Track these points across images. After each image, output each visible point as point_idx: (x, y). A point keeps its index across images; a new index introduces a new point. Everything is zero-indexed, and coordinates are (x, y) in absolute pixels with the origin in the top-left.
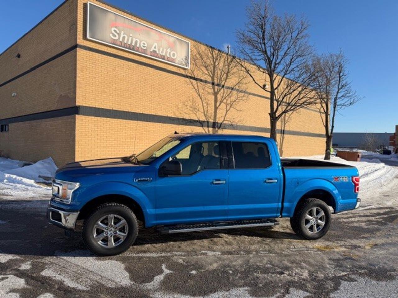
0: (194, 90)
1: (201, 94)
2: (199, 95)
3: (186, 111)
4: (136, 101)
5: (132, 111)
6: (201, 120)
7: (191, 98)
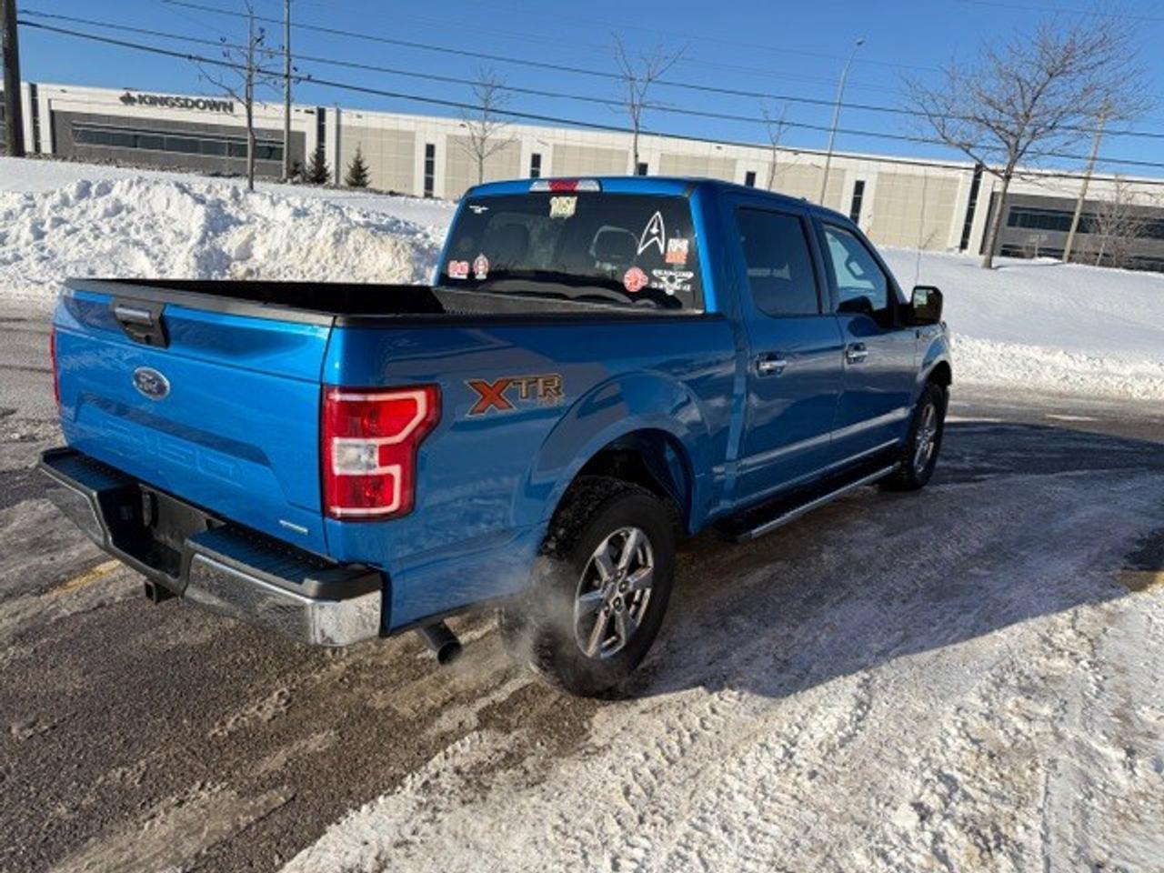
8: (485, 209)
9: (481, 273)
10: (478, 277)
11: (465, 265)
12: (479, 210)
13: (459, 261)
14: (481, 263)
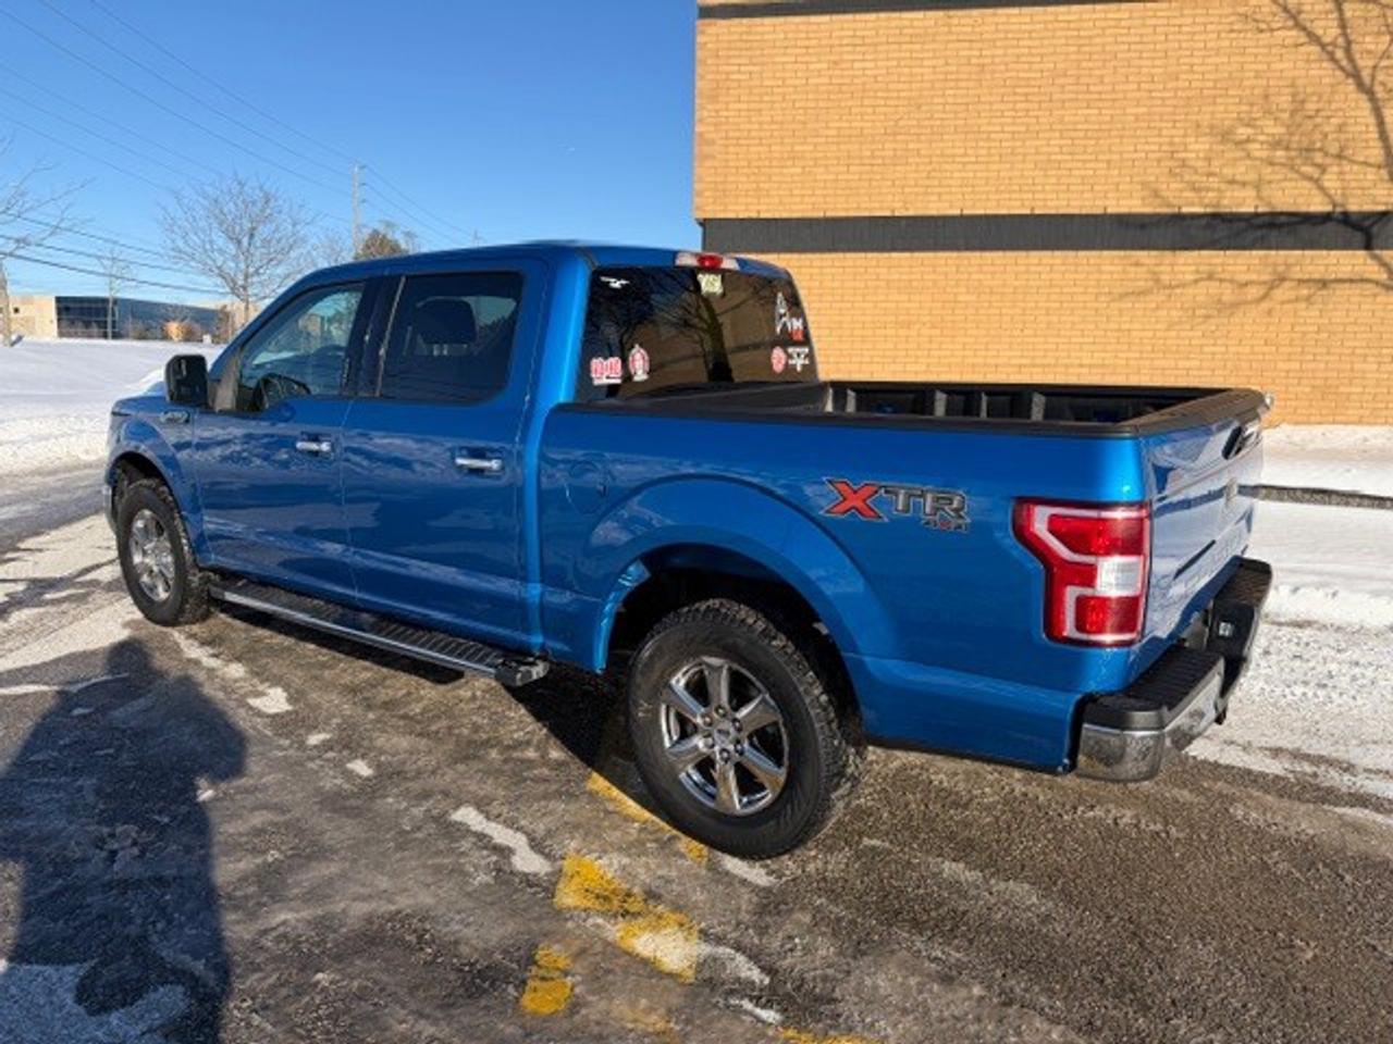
0: (1315, 49)
1: (1365, 63)
2: (1355, 74)
3: (1241, 171)
4: (929, 168)
5: (911, 213)
6: (1353, 207)
7: (1284, 101)
8: (624, 282)
9: (640, 372)
10: (637, 379)
11: (615, 361)
12: (616, 284)
13: (606, 358)
14: (638, 356)
